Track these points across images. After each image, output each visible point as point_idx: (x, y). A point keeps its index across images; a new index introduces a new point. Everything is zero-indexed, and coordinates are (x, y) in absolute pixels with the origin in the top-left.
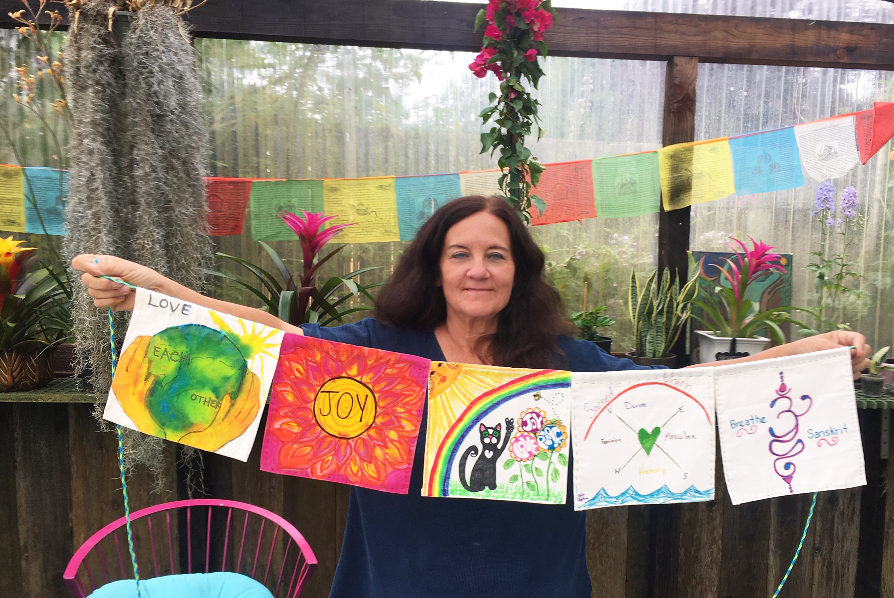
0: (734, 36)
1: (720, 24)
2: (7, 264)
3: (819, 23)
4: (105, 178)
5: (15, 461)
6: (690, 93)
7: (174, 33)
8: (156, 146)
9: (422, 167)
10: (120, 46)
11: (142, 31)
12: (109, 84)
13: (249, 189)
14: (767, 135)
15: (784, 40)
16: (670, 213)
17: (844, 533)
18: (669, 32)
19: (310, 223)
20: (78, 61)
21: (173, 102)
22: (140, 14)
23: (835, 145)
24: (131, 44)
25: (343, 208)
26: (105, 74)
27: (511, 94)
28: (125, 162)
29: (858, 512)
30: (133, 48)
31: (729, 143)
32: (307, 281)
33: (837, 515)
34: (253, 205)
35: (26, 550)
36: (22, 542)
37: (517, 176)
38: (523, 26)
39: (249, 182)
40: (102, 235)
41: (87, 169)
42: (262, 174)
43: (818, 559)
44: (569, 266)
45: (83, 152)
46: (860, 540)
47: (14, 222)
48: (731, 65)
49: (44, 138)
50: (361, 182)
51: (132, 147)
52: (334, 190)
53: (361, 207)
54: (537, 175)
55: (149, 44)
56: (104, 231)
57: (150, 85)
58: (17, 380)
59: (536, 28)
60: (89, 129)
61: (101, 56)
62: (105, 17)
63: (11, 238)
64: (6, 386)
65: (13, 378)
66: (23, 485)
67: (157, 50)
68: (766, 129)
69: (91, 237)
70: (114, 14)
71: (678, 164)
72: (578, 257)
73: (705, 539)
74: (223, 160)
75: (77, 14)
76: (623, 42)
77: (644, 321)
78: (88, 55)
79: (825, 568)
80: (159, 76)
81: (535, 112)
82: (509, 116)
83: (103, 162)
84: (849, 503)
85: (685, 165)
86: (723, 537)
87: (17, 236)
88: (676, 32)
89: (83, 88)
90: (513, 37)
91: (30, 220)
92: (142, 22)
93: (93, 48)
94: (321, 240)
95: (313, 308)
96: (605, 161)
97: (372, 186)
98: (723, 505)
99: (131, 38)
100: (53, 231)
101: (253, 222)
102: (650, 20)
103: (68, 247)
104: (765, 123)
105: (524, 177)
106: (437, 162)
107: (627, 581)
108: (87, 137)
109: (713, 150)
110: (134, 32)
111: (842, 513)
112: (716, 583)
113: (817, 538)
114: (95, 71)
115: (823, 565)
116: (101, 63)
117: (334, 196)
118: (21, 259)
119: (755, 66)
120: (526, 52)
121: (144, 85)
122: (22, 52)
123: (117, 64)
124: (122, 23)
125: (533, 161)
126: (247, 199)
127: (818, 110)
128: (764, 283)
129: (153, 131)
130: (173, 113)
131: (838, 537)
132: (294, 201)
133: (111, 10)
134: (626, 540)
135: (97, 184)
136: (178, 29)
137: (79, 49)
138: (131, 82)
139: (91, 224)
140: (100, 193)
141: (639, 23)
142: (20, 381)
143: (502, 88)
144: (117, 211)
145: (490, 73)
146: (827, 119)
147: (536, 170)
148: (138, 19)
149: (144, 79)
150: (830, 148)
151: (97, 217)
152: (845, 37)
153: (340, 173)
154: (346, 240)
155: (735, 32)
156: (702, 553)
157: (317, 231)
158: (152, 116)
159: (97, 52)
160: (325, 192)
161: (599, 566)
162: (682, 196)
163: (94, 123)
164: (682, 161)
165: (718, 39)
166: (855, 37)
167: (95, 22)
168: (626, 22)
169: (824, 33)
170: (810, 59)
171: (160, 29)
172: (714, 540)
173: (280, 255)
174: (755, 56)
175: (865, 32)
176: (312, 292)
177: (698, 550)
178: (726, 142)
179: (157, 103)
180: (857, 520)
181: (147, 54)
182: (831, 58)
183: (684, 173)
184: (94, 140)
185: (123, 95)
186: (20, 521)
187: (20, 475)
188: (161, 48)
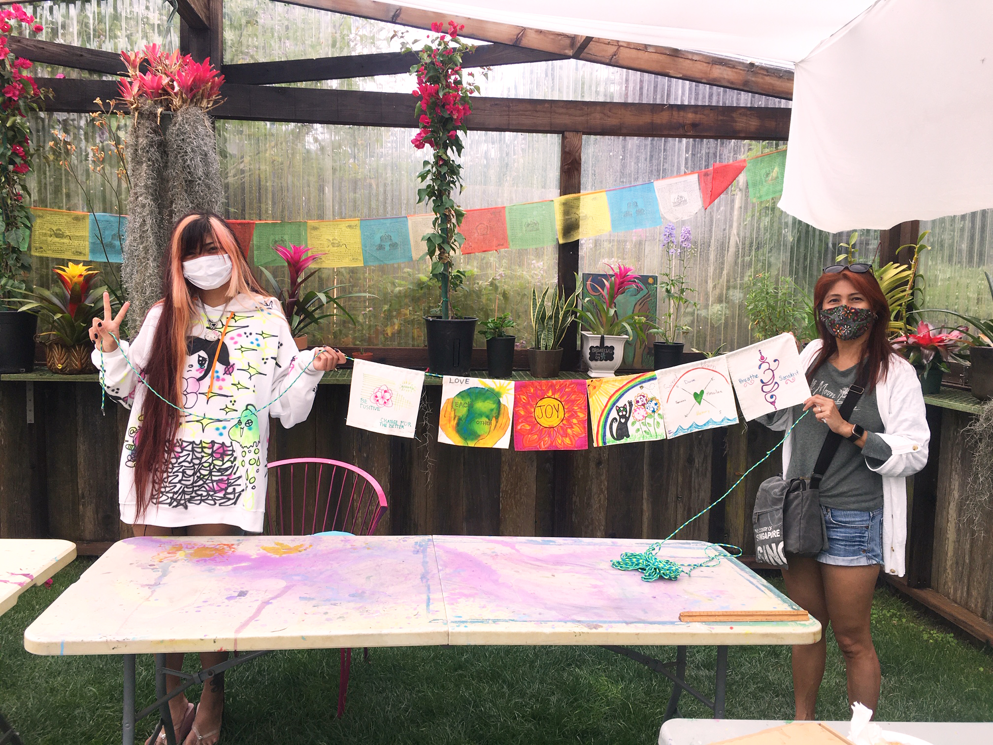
0: (609, 117)
1: (598, 108)
2: (79, 283)
3: (672, 107)
4: (152, 223)
5: (77, 430)
6: (577, 158)
7: (202, 125)
8: (188, 201)
9: (381, 211)
10: (165, 134)
11: (180, 125)
12: (157, 160)
13: (253, 228)
14: (638, 187)
15: (646, 119)
16: (563, 245)
17: (700, 485)
18: (560, 114)
19: (295, 253)
20: (136, 145)
21: (200, 172)
22: (179, 113)
23: (685, 195)
24: (172, 133)
25: (321, 242)
26: (155, 154)
27: (442, 162)
28: (166, 212)
29: (710, 469)
30: (174, 136)
31: (607, 195)
32: (292, 295)
33: (694, 471)
34: (255, 240)
35: (83, 497)
36: (80, 492)
37: (446, 218)
38: (446, 115)
39: (253, 223)
40: (150, 262)
41: (140, 217)
42: (264, 217)
43: (680, 505)
44: (492, 284)
45: (138, 206)
46: (711, 490)
47: (80, 253)
48: (610, 137)
49: (104, 192)
50: (335, 223)
51: (172, 203)
52: (315, 228)
53: (334, 241)
54: (460, 218)
55: (185, 133)
56: (151, 259)
57: (185, 161)
58: (84, 366)
59: (455, 117)
60: (143, 190)
61: (152, 142)
62: (155, 115)
63: (82, 264)
64: (76, 370)
65: (82, 364)
66: (82, 448)
67: (190, 138)
68: (638, 183)
69: (142, 263)
70: (161, 114)
71: (569, 209)
72: (498, 278)
73: (594, 490)
74: (234, 207)
75: (136, 114)
76: (527, 121)
77: (539, 323)
78: (143, 141)
79: (686, 512)
80: (191, 155)
81: (457, 174)
82: (439, 177)
83: (151, 212)
84: (703, 463)
85: (574, 210)
86: (608, 488)
87: (86, 263)
88: (566, 114)
89: (140, 163)
90: (440, 122)
91: (93, 251)
92: (180, 119)
93: (147, 136)
94: (304, 264)
95: (297, 314)
96: (514, 207)
97: (343, 225)
98: (608, 464)
99: (173, 129)
100: (113, 259)
101: (255, 252)
102: (546, 105)
103: (125, 270)
104: (636, 179)
105: (451, 219)
106: (392, 209)
107: (536, 522)
108: (141, 195)
109: (594, 199)
110: (175, 125)
111: (698, 470)
112: (604, 523)
113: (679, 489)
114: (148, 152)
115: (684, 510)
116: (152, 146)
117: (315, 233)
118: (88, 279)
119: (628, 138)
120: (449, 133)
121: (181, 161)
122: (90, 130)
123: (163, 147)
124: (167, 119)
125: (457, 208)
126: (251, 235)
127: (675, 168)
128: (637, 296)
129: (186, 191)
130: (200, 179)
131: (694, 488)
132: (286, 237)
133: (160, 110)
134: (535, 490)
135: (148, 227)
136: (204, 122)
137: (137, 137)
138: (172, 158)
139: (143, 254)
140: (149, 233)
141: (539, 107)
142: (86, 366)
143: (435, 156)
144: (160, 246)
145: (427, 145)
146: (682, 176)
147: (459, 215)
148: (177, 117)
149: (181, 157)
150: (681, 197)
151: (146, 250)
152: (690, 116)
153: (321, 217)
154: (324, 265)
155: (610, 114)
156: (592, 501)
157: (300, 259)
158: (186, 181)
159: (149, 139)
160: (309, 231)
161: (515, 510)
162: (572, 233)
163: (146, 186)
164: (572, 207)
165: (597, 119)
166: (698, 116)
167: (148, 119)
168: (529, 107)
169: (675, 113)
170: (666, 133)
171: (192, 124)
172: (602, 491)
173: (275, 277)
174: (624, 131)
175: (706, 112)
176: (297, 303)
177: (589, 498)
178: (604, 194)
179: (189, 173)
180: (709, 475)
181: (183, 139)
182: (681, 132)
183: (573, 216)
184: (146, 198)
185: (166, 167)
186: (79, 475)
187: (81, 439)
188: (193, 136)
